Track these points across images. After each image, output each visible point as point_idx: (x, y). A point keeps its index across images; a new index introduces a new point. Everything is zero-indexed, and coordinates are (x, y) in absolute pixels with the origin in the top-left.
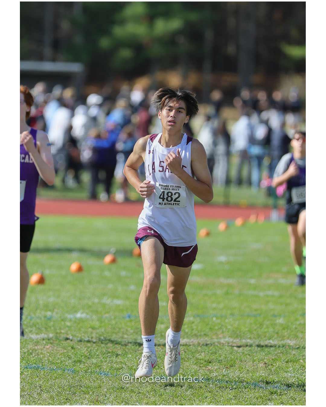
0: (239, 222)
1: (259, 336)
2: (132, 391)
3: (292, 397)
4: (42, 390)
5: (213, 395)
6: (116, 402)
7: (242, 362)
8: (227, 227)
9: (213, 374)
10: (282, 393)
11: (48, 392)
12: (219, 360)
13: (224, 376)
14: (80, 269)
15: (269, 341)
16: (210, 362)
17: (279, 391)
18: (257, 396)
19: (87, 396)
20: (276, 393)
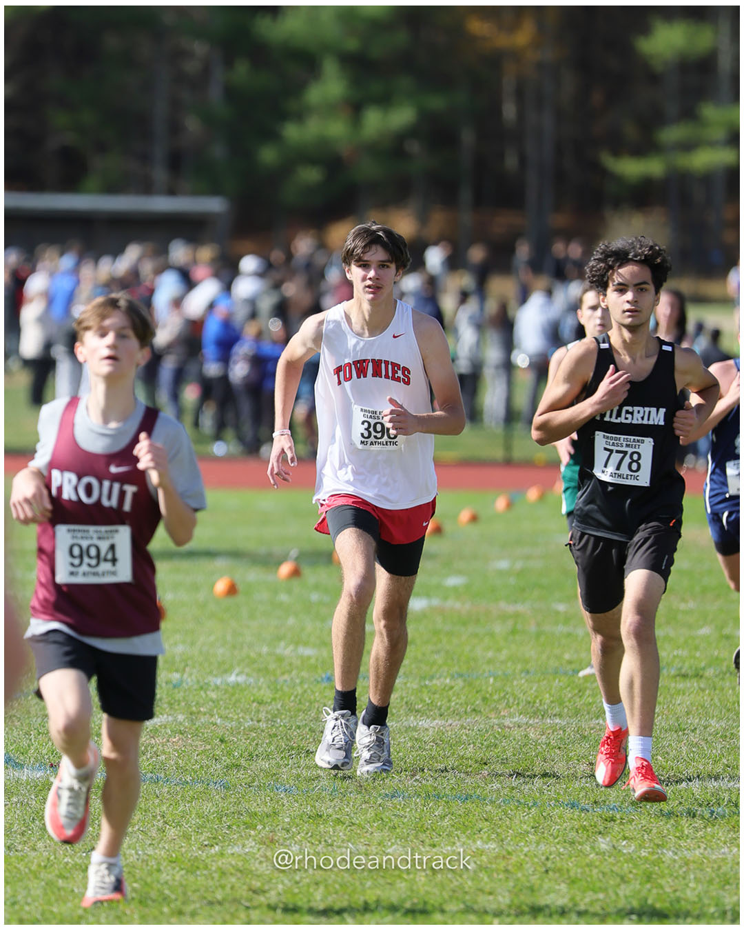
0: (532, 494)
1: (577, 713)
2: (339, 821)
3: (645, 826)
4: (165, 823)
5: (492, 826)
6: (309, 842)
7: (545, 762)
8: (510, 505)
9: (492, 786)
10: (624, 819)
11: (179, 825)
12: (502, 759)
13: (513, 788)
14: (232, 590)
15: (597, 722)
16: (485, 764)
17: (618, 816)
18: (576, 827)
19: (252, 833)
20: (612, 819)
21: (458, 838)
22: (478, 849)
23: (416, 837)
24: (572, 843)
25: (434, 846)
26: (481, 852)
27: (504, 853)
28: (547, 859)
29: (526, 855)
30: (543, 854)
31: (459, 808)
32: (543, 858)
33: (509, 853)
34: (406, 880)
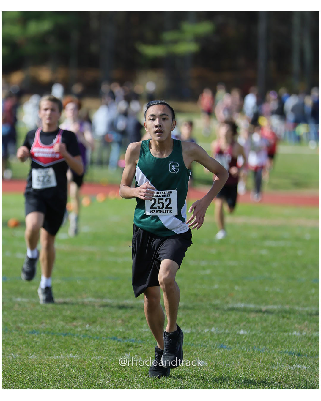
0: (100, 198)
1: (117, 297)
5: (77, 348)
8: (91, 202)
10: (137, 346)
12: (82, 317)
13: (87, 331)
16: (75, 319)
17: (134, 344)
18: (115, 348)
20: (132, 345)
21: (62, 352)
22: (70, 358)
23: (43, 352)
24: (113, 356)
25: (50, 356)
26: (71, 359)
27: (82, 360)
28: (102, 363)
29: (92, 361)
30: (100, 361)
31: (63, 339)
32: (100, 362)
33: (85, 360)
34: (38, 371)
